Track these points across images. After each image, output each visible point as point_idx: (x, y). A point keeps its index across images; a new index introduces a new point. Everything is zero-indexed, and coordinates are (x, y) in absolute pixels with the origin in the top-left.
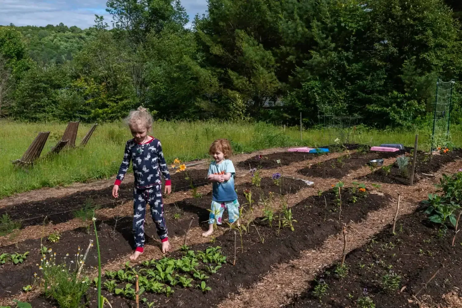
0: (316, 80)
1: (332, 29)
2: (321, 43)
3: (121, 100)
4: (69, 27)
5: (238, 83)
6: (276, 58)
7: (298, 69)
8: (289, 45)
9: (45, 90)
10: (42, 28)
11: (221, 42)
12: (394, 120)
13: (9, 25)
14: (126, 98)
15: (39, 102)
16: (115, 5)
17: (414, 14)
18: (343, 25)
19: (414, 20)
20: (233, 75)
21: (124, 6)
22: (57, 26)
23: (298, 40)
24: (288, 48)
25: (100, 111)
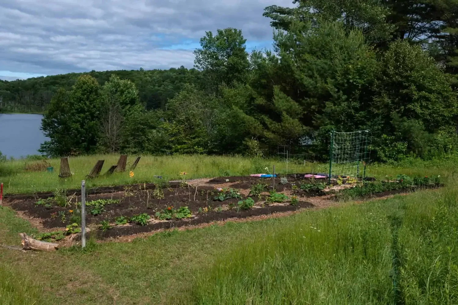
0: (332, 124)
1: (343, 85)
2: (336, 95)
3: (194, 138)
4: (189, 69)
5: (272, 127)
6: (304, 107)
7: (318, 116)
8: (314, 97)
9: (143, 131)
10: (165, 71)
11: (264, 95)
12: (379, 158)
13: (139, 70)
14: (199, 137)
15: (138, 139)
16: (201, 62)
17: (402, 73)
18: (351, 81)
19: (402, 77)
20: (268, 121)
21: (208, 62)
22: (179, 68)
23: (320, 92)
24: (311, 99)
25: (179, 147)
